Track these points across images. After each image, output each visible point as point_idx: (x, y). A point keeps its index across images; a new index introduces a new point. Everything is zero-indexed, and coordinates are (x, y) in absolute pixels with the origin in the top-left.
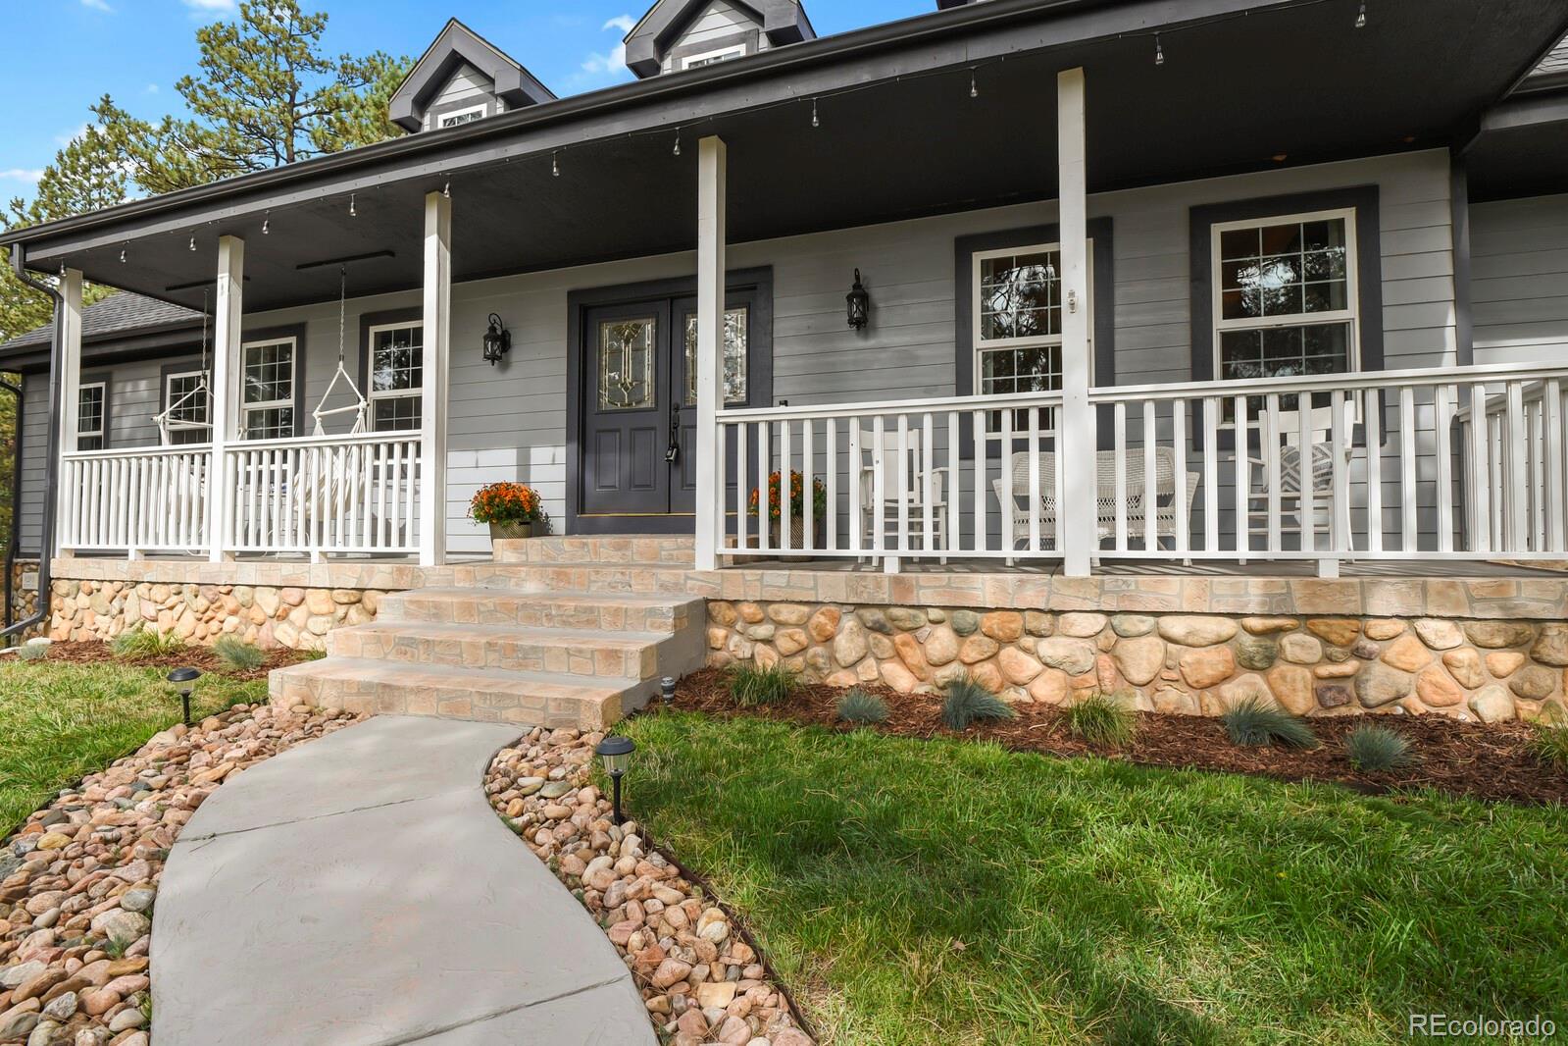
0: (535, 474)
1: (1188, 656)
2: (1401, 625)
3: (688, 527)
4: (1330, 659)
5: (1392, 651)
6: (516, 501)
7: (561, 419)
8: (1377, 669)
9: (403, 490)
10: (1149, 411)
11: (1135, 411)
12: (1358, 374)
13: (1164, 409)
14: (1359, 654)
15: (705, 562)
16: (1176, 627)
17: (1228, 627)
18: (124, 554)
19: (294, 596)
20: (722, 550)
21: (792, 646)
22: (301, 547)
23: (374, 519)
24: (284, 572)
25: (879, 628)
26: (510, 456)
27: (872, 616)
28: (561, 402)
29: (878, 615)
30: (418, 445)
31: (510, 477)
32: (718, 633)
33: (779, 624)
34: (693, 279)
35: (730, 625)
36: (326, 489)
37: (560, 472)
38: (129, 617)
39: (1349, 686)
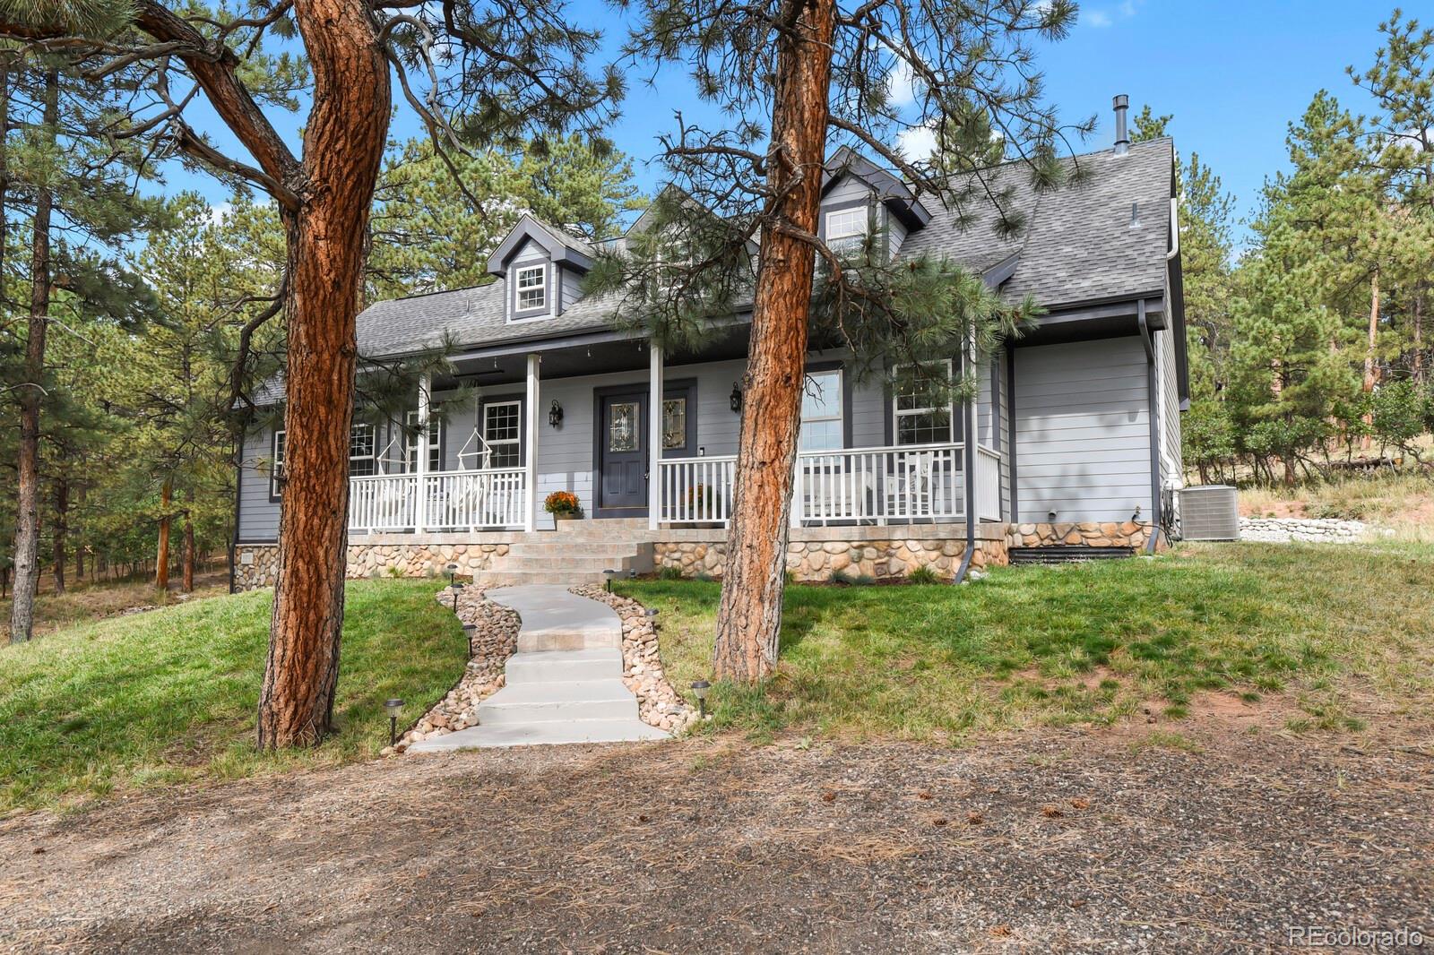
0: (577, 486)
1: (833, 558)
2: (901, 543)
3: (645, 513)
4: (879, 557)
5: (899, 553)
6: (567, 501)
7: (590, 456)
8: (894, 560)
9: (502, 495)
11: (858, 457)
12: (952, 443)
13: (879, 456)
14: (891, 555)
15: (653, 526)
16: (828, 546)
17: (845, 546)
18: (366, 532)
19: (462, 549)
20: (661, 521)
21: (688, 561)
22: (464, 525)
23: (488, 514)
24: (457, 537)
26: (563, 477)
27: (719, 547)
28: (590, 447)
29: (722, 546)
30: (524, 474)
31: (563, 488)
32: (658, 557)
33: (683, 552)
34: (648, 384)
35: (663, 553)
36: (471, 497)
37: (589, 486)
38: (368, 564)
39: (885, 567)
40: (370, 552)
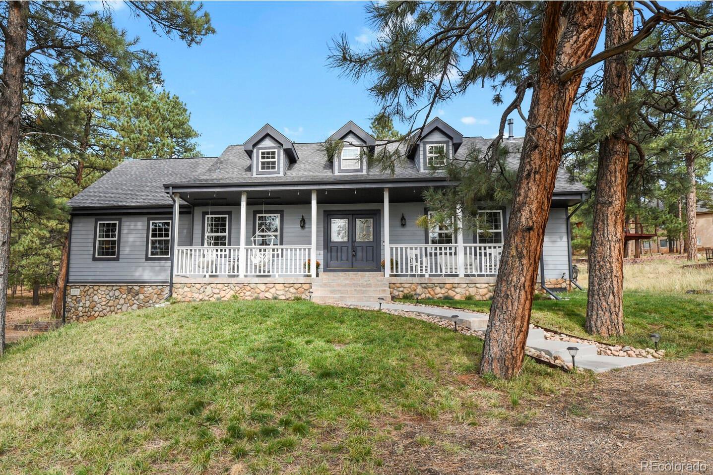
1: (481, 290)
7: (321, 243)
10: (468, 248)
13: (470, 248)
15: (387, 276)
16: (478, 285)
17: (487, 285)
19: (271, 286)
20: (391, 273)
21: (407, 292)
24: (268, 280)
25: (425, 288)
27: (424, 285)
28: (321, 239)
29: (425, 285)
33: (404, 288)
37: (322, 257)
38: (207, 293)
40: (209, 287)
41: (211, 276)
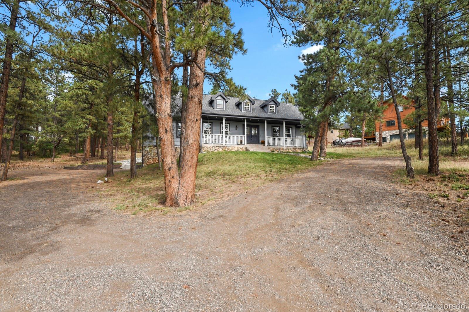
18: (212, 144)
19: (233, 147)
30: (244, 136)
40: (214, 147)
41: (214, 144)
